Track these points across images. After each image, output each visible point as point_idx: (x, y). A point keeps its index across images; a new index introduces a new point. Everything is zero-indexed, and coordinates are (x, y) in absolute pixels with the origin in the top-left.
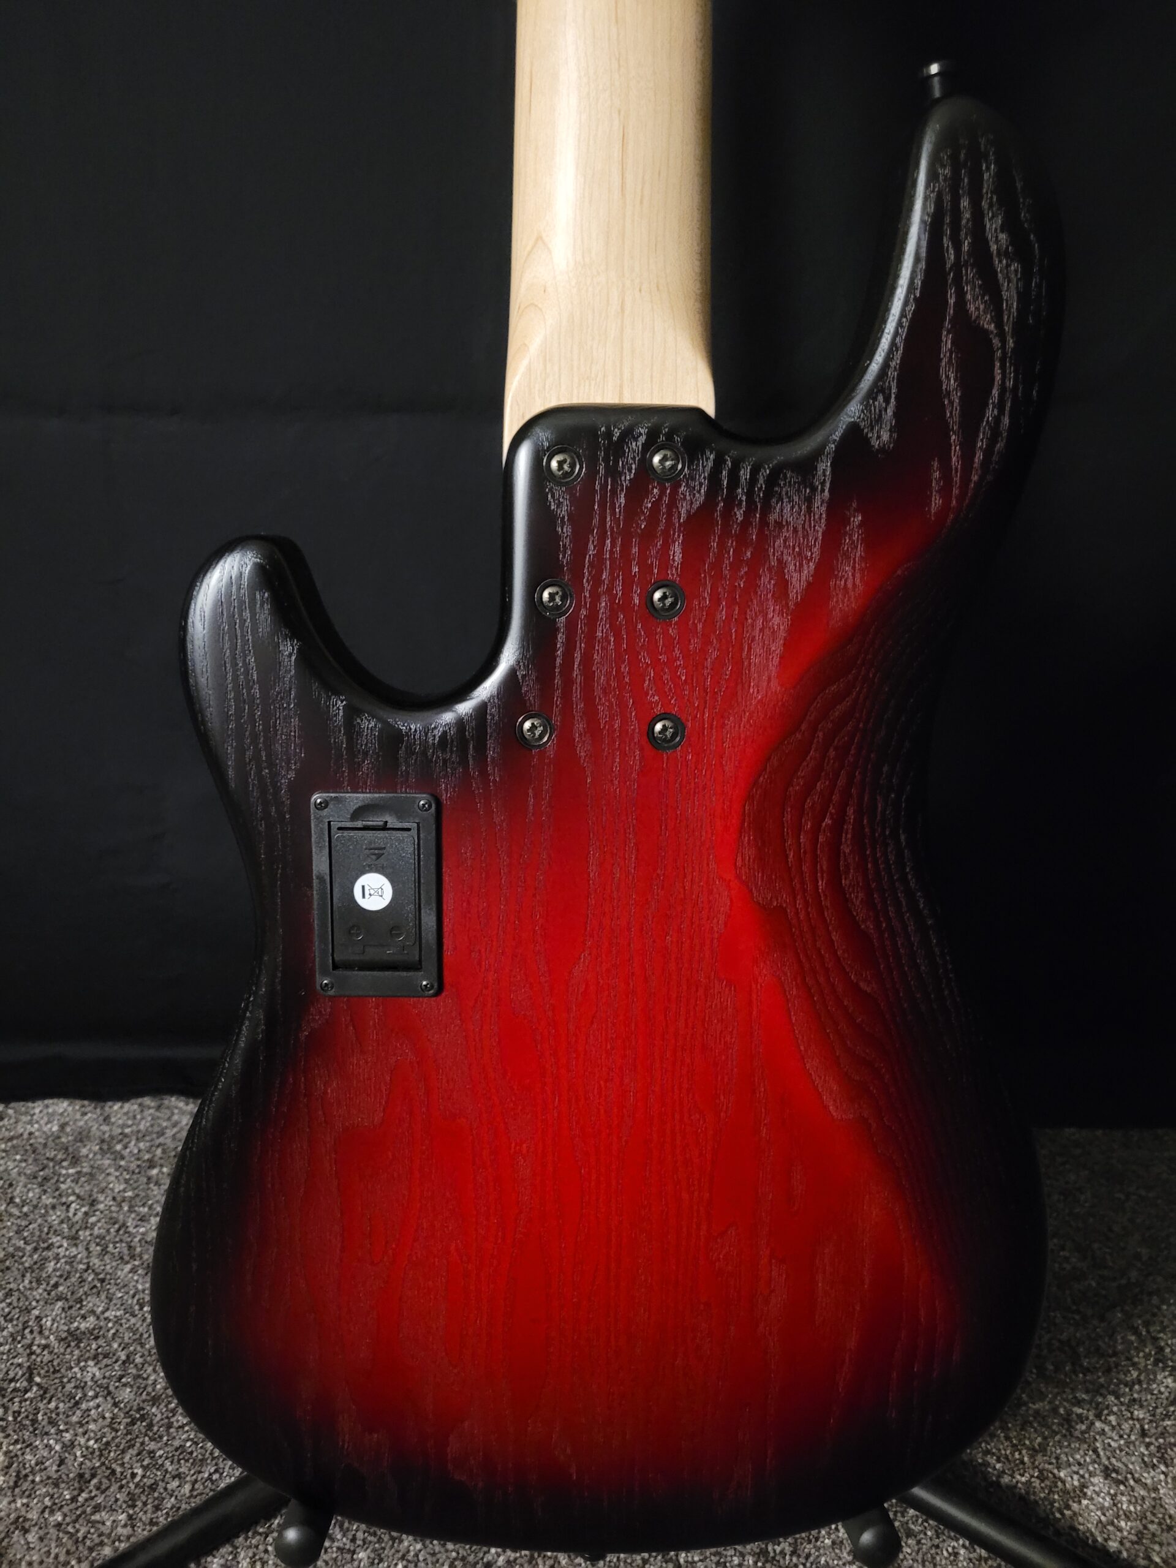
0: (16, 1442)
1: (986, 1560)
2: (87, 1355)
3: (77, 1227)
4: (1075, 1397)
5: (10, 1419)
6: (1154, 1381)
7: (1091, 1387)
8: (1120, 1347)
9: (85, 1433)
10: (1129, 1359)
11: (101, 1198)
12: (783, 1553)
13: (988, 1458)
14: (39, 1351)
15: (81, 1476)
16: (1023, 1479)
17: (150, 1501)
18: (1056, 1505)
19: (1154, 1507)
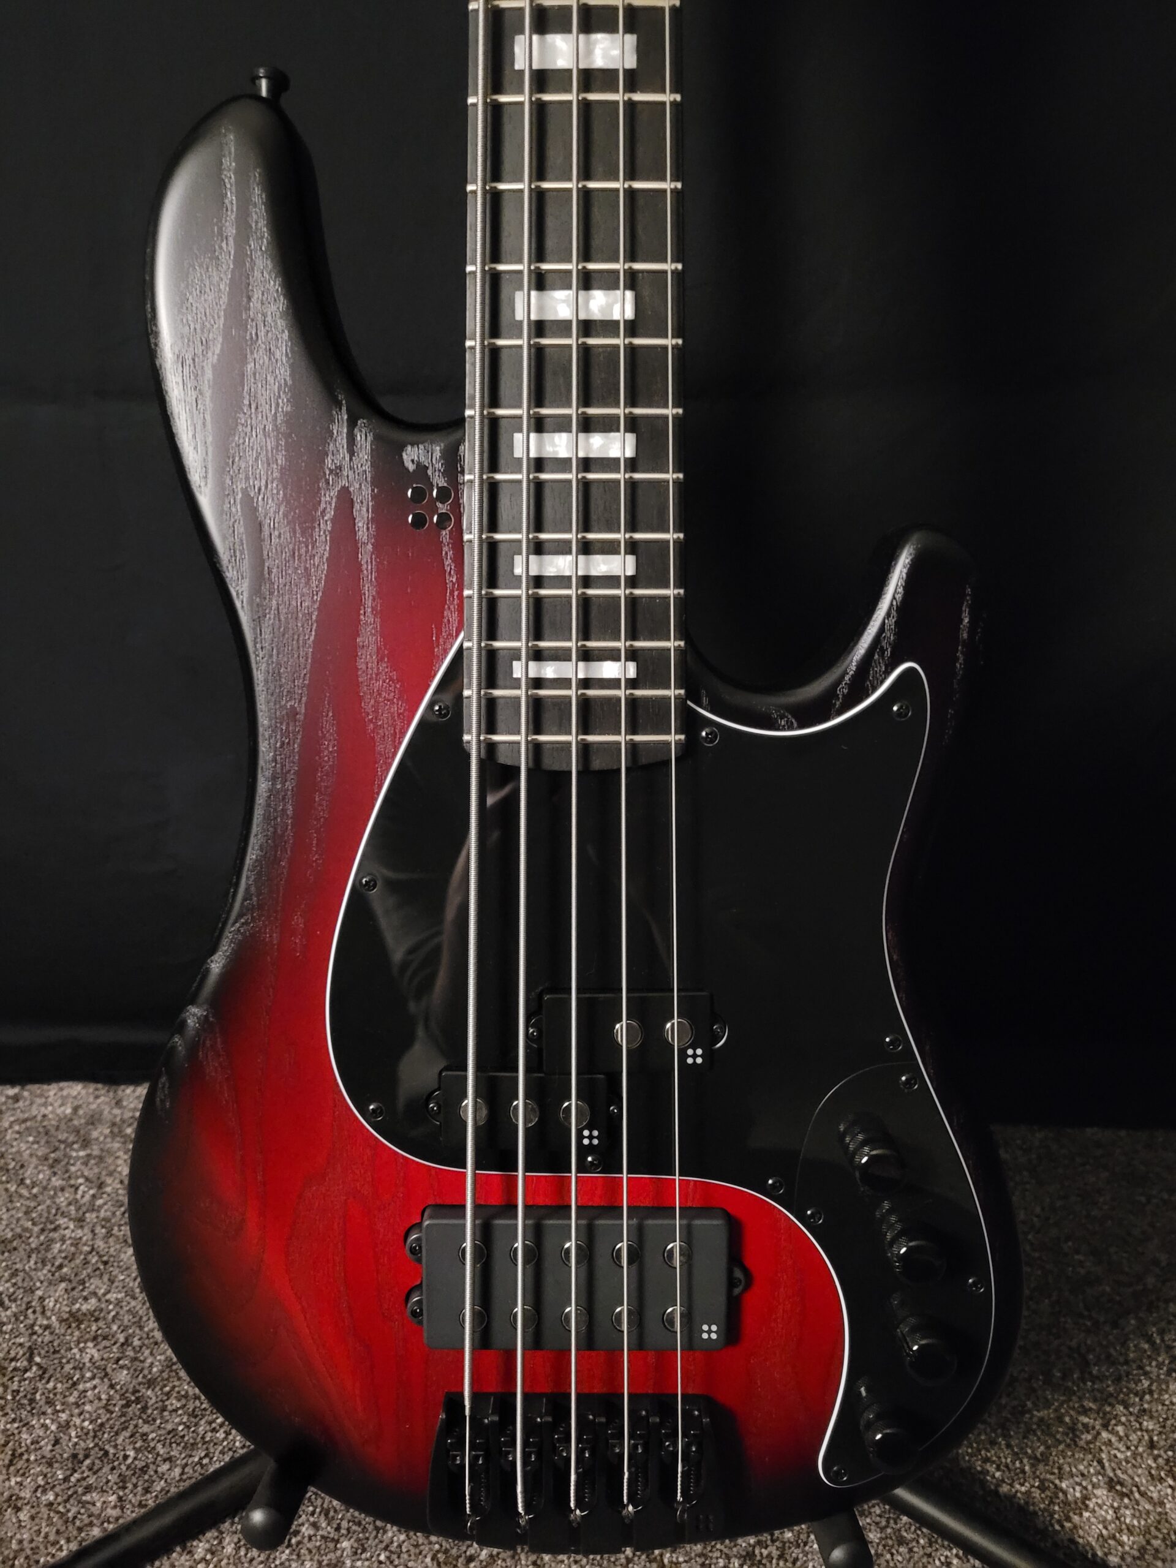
0: (14, 1420)
2: (87, 1336)
3: (84, 1209)
4: (1083, 1406)
5: (9, 1397)
6: (1166, 1391)
7: (1099, 1395)
8: (1132, 1355)
9: (81, 1414)
10: (1140, 1368)
12: (770, 1557)
13: (988, 1466)
14: (40, 1331)
15: (74, 1456)
16: (1023, 1489)
17: (140, 1483)
18: (1056, 1516)
19: (1159, 1522)
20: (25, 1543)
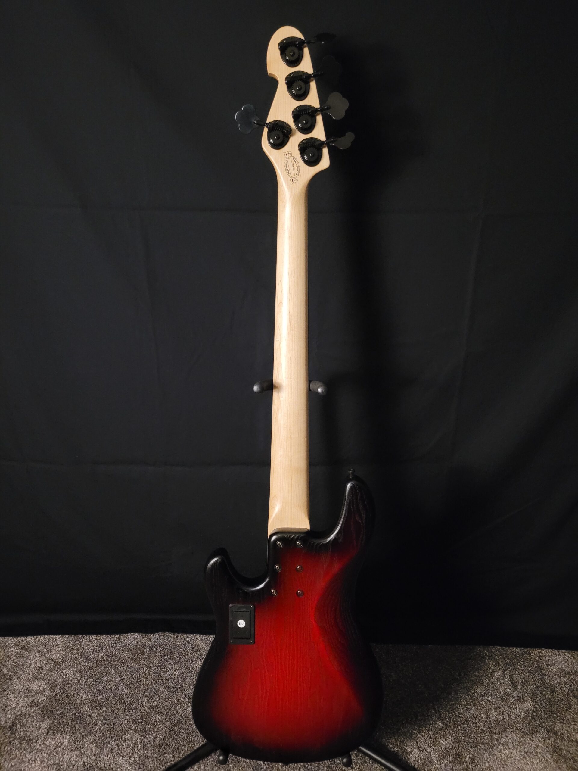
0: (142, 736)
1: (384, 769)
2: (156, 713)
3: (147, 675)
4: (415, 728)
5: (139, 730)
6: (436, 724)
7: (419, 725)
9: (159, 734)
10: (431, 717)
11: (152, 666)
12: (334, 767)
13: (389, 744)
14: (143, 712)
15: (159, 745)
16: (397, 749)
17: (178, 752)
18: (404, 756)
19: (429, 757)
20: (152, 767)
